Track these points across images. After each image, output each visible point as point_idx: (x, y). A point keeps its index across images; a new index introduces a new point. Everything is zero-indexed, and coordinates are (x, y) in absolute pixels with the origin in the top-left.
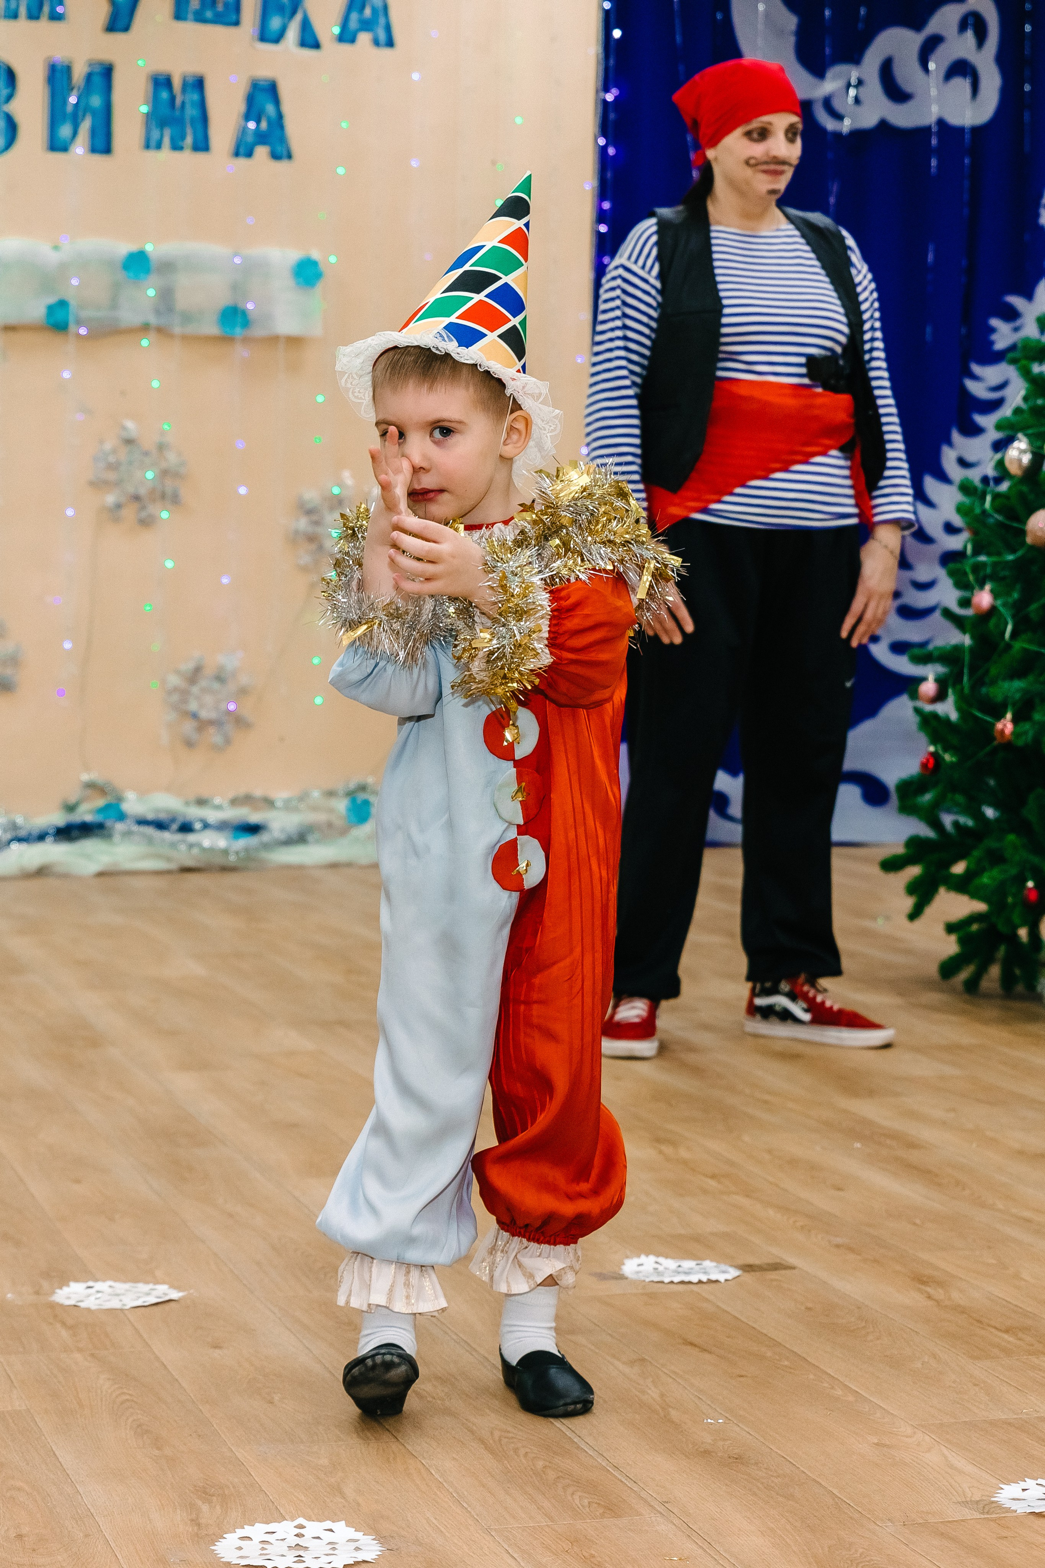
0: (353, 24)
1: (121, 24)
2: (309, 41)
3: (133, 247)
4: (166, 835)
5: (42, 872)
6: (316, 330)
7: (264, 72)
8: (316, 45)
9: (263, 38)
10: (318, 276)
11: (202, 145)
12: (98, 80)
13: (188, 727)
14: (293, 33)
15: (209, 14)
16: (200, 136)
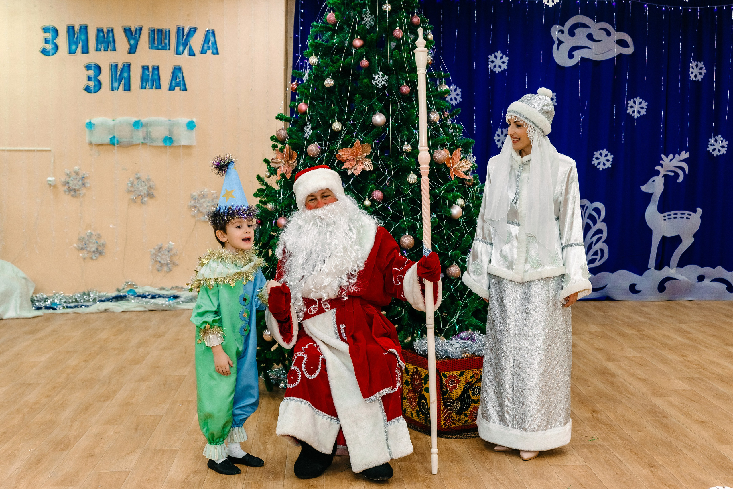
0: (206, 48)
1: (132, 51)
2: (192, 54)
3: (137, 119)
4: (147, 300)
5: (106, 310)
6: (194, 143)
7: (177, 64)
8: (194, 55)
9: (177, 53)
10: (195, 126)
11: (159, 87)
12: (126, 68)
13: (158, 265)
14: (186, 51)
15: (160, 47)
16: (158, 84)
